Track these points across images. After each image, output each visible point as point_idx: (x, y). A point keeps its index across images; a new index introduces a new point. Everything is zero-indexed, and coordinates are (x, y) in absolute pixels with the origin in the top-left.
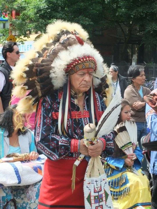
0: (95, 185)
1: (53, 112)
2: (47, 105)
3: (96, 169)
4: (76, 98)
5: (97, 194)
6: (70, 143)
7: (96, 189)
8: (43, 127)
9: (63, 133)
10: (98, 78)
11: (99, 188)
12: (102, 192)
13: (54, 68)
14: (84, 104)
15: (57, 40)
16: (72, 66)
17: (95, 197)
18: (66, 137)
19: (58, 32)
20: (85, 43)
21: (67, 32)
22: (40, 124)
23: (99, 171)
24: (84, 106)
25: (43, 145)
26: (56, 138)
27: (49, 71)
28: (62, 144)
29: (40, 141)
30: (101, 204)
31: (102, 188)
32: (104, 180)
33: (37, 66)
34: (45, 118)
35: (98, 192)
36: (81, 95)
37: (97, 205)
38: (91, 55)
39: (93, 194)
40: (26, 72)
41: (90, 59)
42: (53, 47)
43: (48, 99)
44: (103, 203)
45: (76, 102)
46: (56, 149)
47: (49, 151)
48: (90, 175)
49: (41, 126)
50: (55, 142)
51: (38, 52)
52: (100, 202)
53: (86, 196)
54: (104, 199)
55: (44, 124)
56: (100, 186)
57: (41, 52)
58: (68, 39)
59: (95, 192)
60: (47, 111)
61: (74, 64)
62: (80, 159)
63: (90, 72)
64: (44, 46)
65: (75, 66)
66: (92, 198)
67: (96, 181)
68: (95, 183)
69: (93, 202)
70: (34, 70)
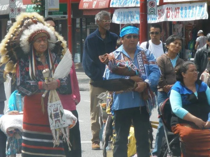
0: (54, 107)
1: (26, 68)
2: (22, 64)
3: (54, 98)
4: (39, 57)
5: (55, 113)
6: (38, 84)
7: (54, 109)
8: (21, 77)
9: (33, 79)
10: (53, 43)
11: (56, 109)
12: (58, 111)
13: (21, 41)
14: (45, 60)
15: (22, 24)
16: (32, 38)
17: (54, 114)
18: (35, 81)
19: (22, 20)
20: (38, 23)
21: (28, 18)
22: (19, 76)
23: (55, 98)
24: (46, 62)
25: (22, 88)
26: (29, 82)
27: (19, 44)
28: (33, 84)
29: (20, 85)
30: (58, 119)
31: (59, 109)
32: (59, 104)
33: (12, 42)
34: (21, 71)
35: (56, 111)
36: (42, 55)
37: (56, 119)
38: (43, 29)
39: (53, 113)
40: (6, 47)
41: (42, 31)
42: (20, 29)
43: (22, 60)
44: (60, 118)
45: (39, 59)
46: (30, 88)
47: (26, 90)
48: (50, 101)
49: (20, 76)
50: (29, 84)
51: (12, 34)
52: (57, 118)
53: (49, 114)
54: (60, 116)
55: (21, 75)
56: (56, 107)
57: (14, 34)
58: (28, 22)
59: (54, 111)
60: (22, 67)
61: (33, 36)
62: (45, 93)
63: (44, 39)
64: (15, 29)
65: (34, 37)
66: (53, 115)
67: (54, 105)
68: (54, 106)
69: (53, 118)
70: (10, 45)
